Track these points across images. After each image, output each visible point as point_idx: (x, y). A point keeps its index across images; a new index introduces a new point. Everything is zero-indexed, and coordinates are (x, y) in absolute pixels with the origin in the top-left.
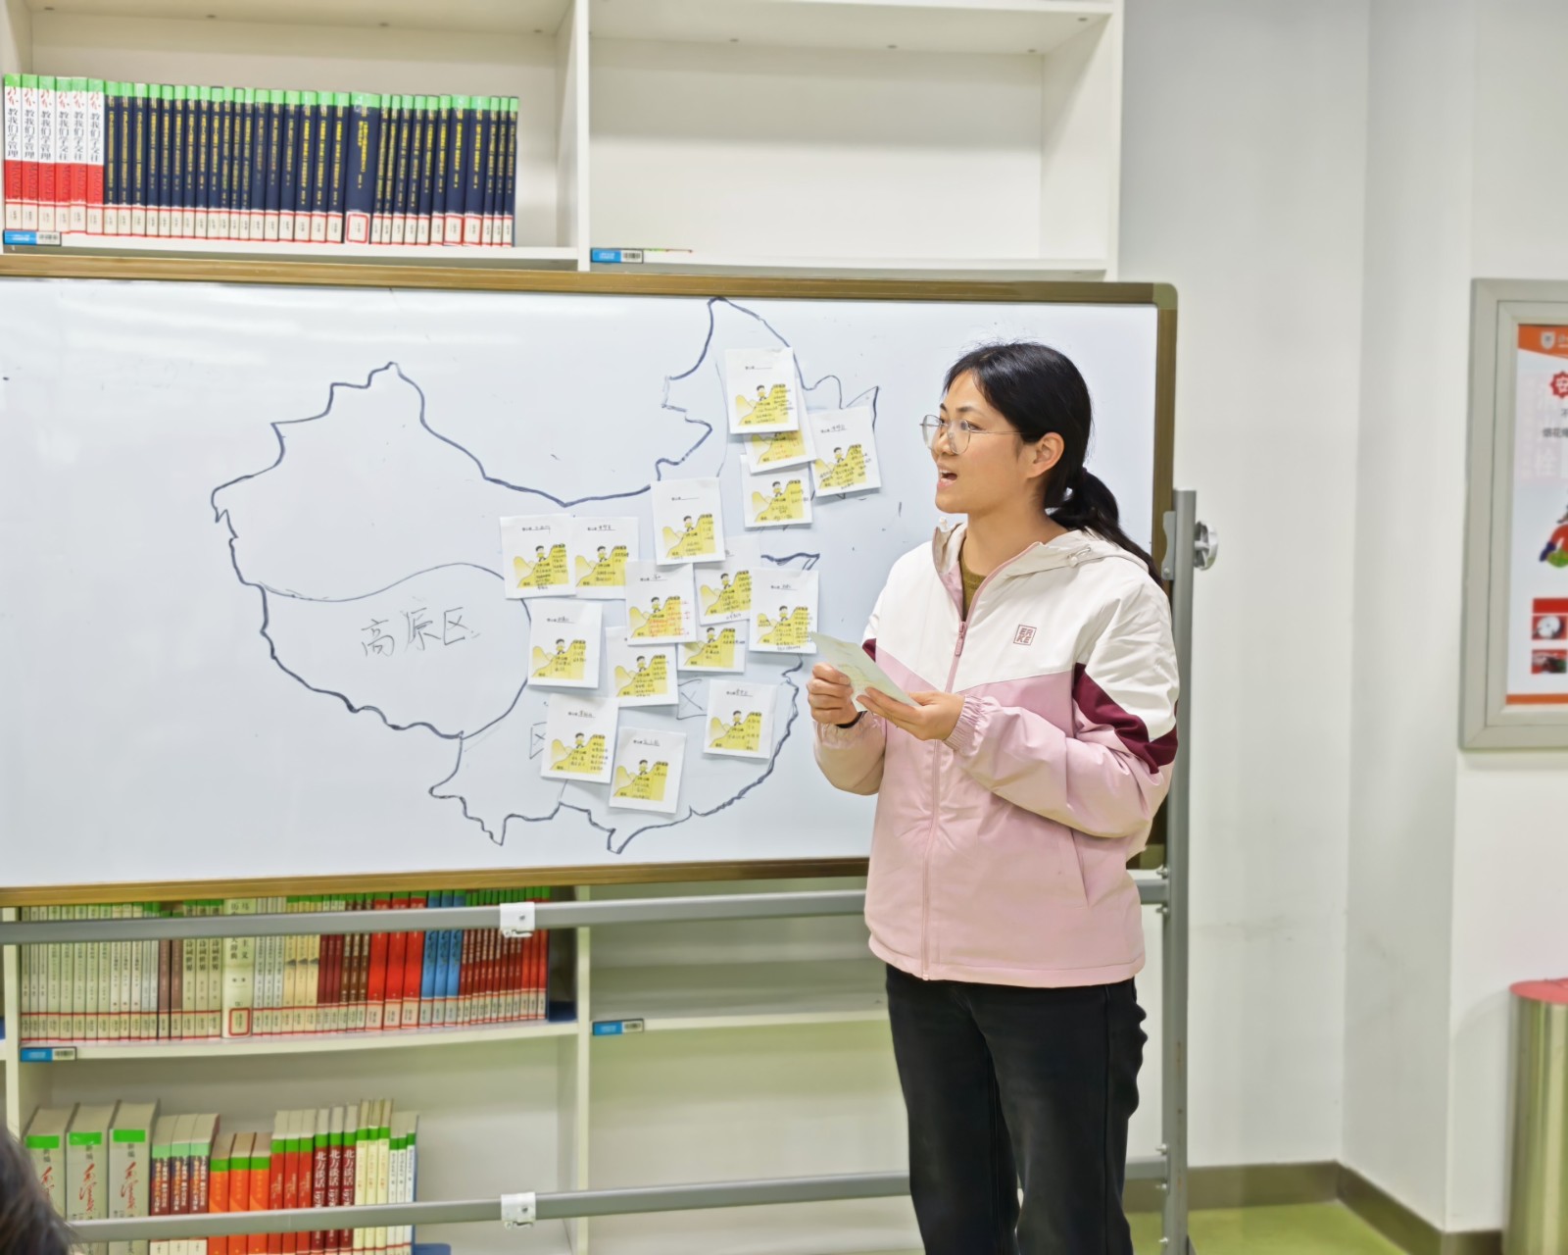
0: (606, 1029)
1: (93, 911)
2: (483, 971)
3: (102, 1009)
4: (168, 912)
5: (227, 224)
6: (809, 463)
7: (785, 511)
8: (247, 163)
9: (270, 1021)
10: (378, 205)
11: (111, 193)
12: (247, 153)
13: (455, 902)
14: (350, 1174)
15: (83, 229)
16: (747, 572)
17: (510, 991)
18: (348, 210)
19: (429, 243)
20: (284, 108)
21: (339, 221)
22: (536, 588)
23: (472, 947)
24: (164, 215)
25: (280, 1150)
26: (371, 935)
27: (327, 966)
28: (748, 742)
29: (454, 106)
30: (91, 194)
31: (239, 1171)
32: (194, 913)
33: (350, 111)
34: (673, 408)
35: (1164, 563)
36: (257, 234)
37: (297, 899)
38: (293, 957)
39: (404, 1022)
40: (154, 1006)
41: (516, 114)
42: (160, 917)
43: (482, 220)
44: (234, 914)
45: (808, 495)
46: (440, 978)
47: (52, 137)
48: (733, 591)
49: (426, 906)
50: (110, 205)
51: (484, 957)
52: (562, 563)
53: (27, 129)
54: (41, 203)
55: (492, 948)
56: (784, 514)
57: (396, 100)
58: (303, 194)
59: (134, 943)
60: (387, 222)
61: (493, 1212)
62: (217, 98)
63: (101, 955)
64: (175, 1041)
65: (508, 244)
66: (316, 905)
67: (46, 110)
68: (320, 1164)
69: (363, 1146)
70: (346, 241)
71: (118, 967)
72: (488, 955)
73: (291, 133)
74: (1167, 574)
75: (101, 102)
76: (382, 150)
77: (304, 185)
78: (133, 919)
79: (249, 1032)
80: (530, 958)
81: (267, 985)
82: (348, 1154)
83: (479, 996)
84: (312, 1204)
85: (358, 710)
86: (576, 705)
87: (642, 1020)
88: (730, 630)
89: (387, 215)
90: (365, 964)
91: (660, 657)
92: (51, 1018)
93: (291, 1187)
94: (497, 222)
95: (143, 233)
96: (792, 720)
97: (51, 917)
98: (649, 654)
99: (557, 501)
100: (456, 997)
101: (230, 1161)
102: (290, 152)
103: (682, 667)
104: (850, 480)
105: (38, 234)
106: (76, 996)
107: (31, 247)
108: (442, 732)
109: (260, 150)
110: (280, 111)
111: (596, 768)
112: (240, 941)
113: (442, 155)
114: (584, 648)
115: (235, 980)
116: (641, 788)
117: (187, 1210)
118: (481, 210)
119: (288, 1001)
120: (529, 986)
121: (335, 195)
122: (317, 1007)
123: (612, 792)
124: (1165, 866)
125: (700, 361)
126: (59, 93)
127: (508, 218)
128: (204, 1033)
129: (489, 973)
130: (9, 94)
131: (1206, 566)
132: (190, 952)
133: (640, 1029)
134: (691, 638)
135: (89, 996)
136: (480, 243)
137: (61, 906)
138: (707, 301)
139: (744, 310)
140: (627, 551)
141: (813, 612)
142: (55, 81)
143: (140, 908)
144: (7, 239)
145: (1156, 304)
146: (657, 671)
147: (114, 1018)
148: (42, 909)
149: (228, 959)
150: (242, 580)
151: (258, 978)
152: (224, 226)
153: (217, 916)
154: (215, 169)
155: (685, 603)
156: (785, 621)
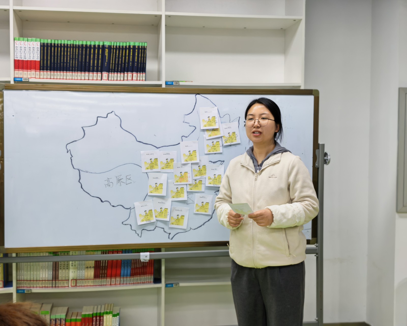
0: (169, 286)
1: (36, 254)
2: (137, 270)
3: (38, 279)
4: (55, 254)
6: (222, 137)
7: (215, 149)
8: (77, 60)
9: (81, 282)
10: (111, 70)
11: (42, 68)
12: (77, 57)
13: (130, 252)
14: (102, 323)
15: (34, 77)
17: (144, 275)
18: (103, 71)
19: (124, 80)
20: (86, 45)
21: (100, 75)
22: (150, 170)
23: (134, 263)
24: (55, 73)
25: (84, 317)
26: (108, 261)
27: (96, 269)
29: (130, 44)
30: (37, 68)
31: (73, 322)
32: (62, 255)
33: (103, 46)
34: (186, 122)
35: (316, 163)
37: (89, 251)
38: (87, 266)
39: (116, 283)
40: (51, 279)
41: (146, 47)
42: (53, 256)
43: (137, 74)
44: (72, 255)
45: (221, 145)
46: (126, 272)
47: (27, 53)
48: (202, 170)
49: (122, 253)
50: (42, 71)
51: (137, 266)
52: (157, 163)
53: (20, 52)
54: (24, 70)
55: (139, 264)
57: (115, 43)
58: (91, 68)
59: (46, 263)
60: (113, 75)
62: (69, 43)
63: (38, 265)
65: (144, 80)
66: (93, 253)
67: (25, 46)
68: (94, 320)
69: (105, 316)
70: (102, 80)
71: (42, 268)
72: (138, 266)
73: (88, 52)
74: (317, 166)
75: (39, 44)
76: (112, 56)
77: (91, 65)
78: (46, 256)
79: (76, 286)
80: (149, 267)
81: (81, 273)
82: (102, 318)
83: (136, 277)
85: (104, 202)
86: (160, 200)
87: (178, 283)
88: (201, 181)
89: (113, 73)
90: (106, 268)
91: (182, 188)
92: (25, 282)
94: (141, 75)
95: (50, 78)
97: (25, 256)
98: (179, 187)
99: (156, 147)
100: (130, 277)
101: (71, 320)
102: (88, 57)
103: (188, 191)
104: (233, 141)
105: (23, 78)
107: (21, 82)
108: (126, 207)
109: (80, 56)
111: (166, 217)
112: (74, 262)
113: (127, 58)
114: (163, 185)
115: (72, 272)
116: (177, 222)
118: (137, 72)
119: (86, 277)
120: (149, 274)
121: (100, 68)
122: (93, 279)
123: (170, 224)
124: (317, 244)
125: (193, 110)
126: (28, 42)
127: (144, 74)
128: (64, 286)
129: (139, 271)
130: (16, 42)
131: (327, 164)
132: (61, 265)
133: (178, 286)
134: (191, 183)
135: (35, 276)
136: (137, 80)
137: (28, 253)
138: (195, 95)
139: (204, 97)
140: (174, 160)
142: (28, 39)
143: (48, 253)
144: (15, 79)
145: (313, 95)
146: (181, 191)
147: (41, 282)
148: (23, 253)
149: (71, 267)
150: (74, 168)
151: (78, 271)
152: (71, 76)
153: (68, 255)
154: (68, 61)
155: (189, 173)
156: (215, 178)
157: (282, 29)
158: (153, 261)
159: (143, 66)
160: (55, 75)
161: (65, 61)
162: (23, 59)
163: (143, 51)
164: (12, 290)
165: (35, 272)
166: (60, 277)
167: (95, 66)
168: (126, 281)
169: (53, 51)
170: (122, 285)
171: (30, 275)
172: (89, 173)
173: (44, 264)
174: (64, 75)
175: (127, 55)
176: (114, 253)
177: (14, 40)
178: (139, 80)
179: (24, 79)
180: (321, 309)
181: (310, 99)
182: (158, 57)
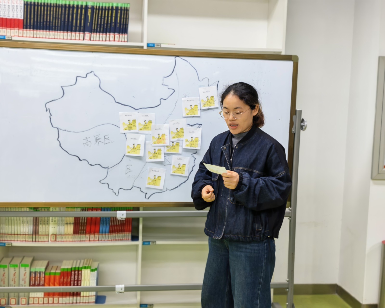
0: (146, 243)
1: (17, 209)
2: (115, 227)
3: (19, 233)
4: (36, 210)
5: (54, 35)
9: (61, 238)
10: (93, 31)
11: (25, 26)
12: (60, 17)
13: (109, 210)
14: (80, 277)
15: (17, 35)
16: (183, 128)
17: (122, 233)
18: (85, 31)
19: (106, 41)
20: (69, 5)
21: (83, 35)
22: (128, 130)
23: (113, 221)
24: (38, 32)
25: (63, 271)
27: (75, 225)
28: (182, 172)
29: (113, 5)
30: (20, 26)
31: (52, 276)
32: (42, 211)
33: (86, 6)
34: (165, 85)
35: (293, 129)
36: (62, 37)
37: (69, 208)
38: (67, 222)
39: (95, 239)
40: (32, 233)
41: (129, 8)
42: (34, 211)
43: (120, 35)
44: (52, 211)
45: (199, 108)
46: (104, 229)
47: (10, 12)
48: (179, 133)
49: (101, 211)
50: (25, 29)
51: (116, 224)
52: (135, 125)
53: (4, 9)
54: (7, 28)
56: (193, 114)
57: (98, 4)
58: (74, 28)
59: (27, 218)
60: (95, 35)
61: (113, 289)
63: (19, 220)
64: (37, 242)
65: (126, 41)
66: (73, 209)
67: (9, 4)
68: (73, 275)
69: (84, 270)
70: (84, 40)
71: (23, 223)
73: (71, 12)
74: (293, 132)
75: (23, 3)
76: (94, 17)
77: (74, 25)
78: (27, 211)
79: (55, 241)
80: (127, 225)
81: (60, 229)
82: (80, 272)
83: (114, 234)
84: (70, 285)
87: (155, 241)
88: (178, 143)
89: (95, 33)
90: (85, 224)
91: (160, 149)
92: (6, 235)
93: (65, 280)
94: (123, 36)
95: (33, 36)
96: (194, 166)
97: (6, 210)
99: (134, 108)
100: (108, 234)
101: (50, 273)
102: (71, 17)
103: (165, 152)
104: (211, 105)
105: (6, 36)
107: (4, 39)
108: (103, 167)
109: (63, 16)
112: (54, 218)
113: (110, 18)
114: (140, 146)
115: (52, 227)
116: (154, 183)
117: (39, 285)
118: (119, 33)
119: (65, 233)
120: (127, 231)
121: (82, 28)
122: (73, 235)
124: (290, 207)
125: (172, 73)
127: (126, 35)
128: (44, 240)
131: (304, 130)
132: (41, 220)
133: (155, 244)
134: (168, 144)
135: (15, 230)
136: (119, 41)
137: (9, 207)
138: (175, 57)
139: (184, 60)
140: (152, 122)
141: (200, 139)
143: (29, 209)
145: (293, 61)
146: (159, 153)
147: (21, 236)
148: (4, 208)
149: (51, 222)
150: (53, 126)
151: (58, 227)
152: (53, 35)
153: (48, 211)
154: (51, 21)
155: (167, 135)
156: (192, 141)
158: (131, 220)
159: (125, 27)
160: (38, 34)
161: (48, 20)
162: (6, 17)
163: (125, 12)
165: (16, 226)
166: (41, 232)
167: (78, 26)
168: (104, 238)
169: (36, 10)
170: (101, 241)
171: (11, 228)
172: (68, 131)
173: (25, 218)
174: (47, 34)
175: (110, 15)
176: (93, 210)
179: (7, 37)
180: (292, 271)
181: (290, 64)
182: (141, 19)
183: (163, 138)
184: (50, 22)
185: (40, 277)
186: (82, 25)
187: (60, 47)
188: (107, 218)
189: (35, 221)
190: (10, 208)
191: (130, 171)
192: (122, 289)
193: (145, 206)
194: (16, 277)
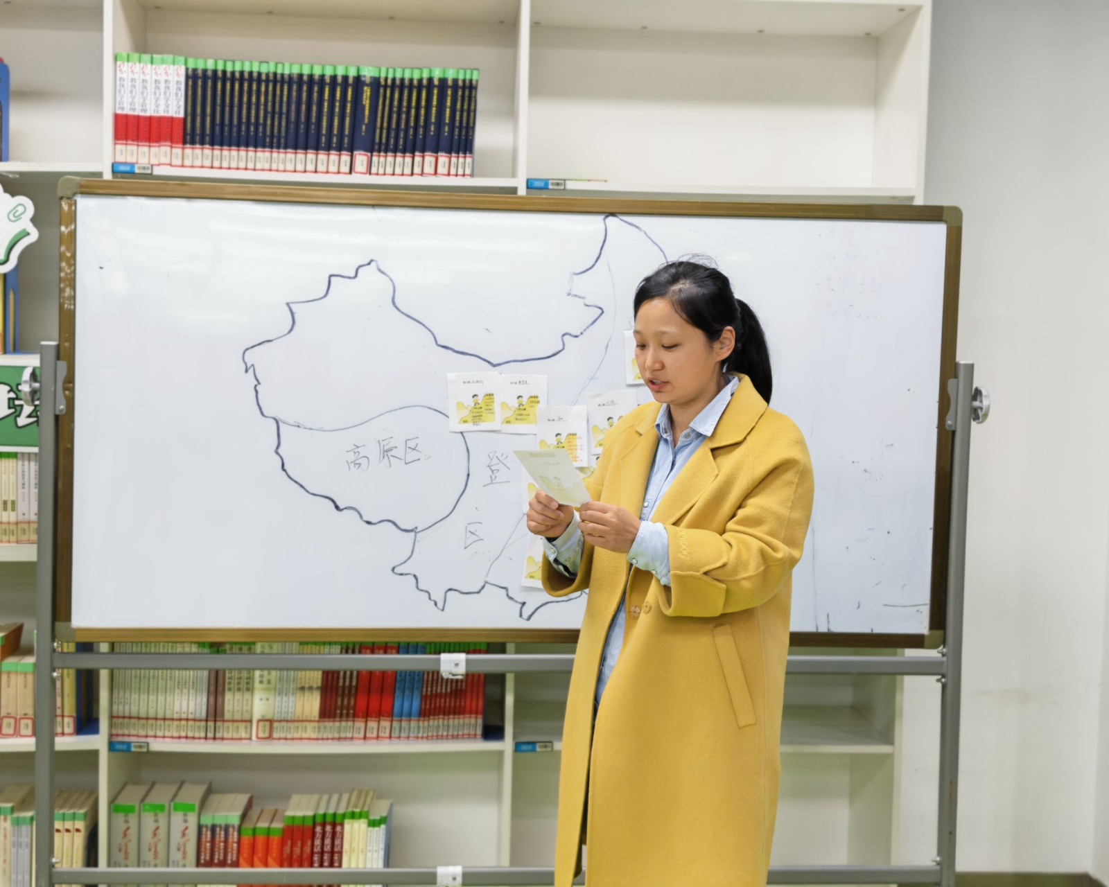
0: (525, 747)
1: (164, 646)
3: (168, 715)
4: (216, 649)
5: (269, 160)
9: (285, 729)
10: (377, 147)
11: (188, 137)
12: (284, 110)
14: (339, 843)
15: (168, 162)
17: (457, 716)
18: (356, 149)
19: (412, 174)
20: (311, 77)
21: (348, 159)
22: (472, 424)
23: (430, 683)
24: (226, 153)
25: (290, 823)
27: (326, 694)
29: (433, 75)
30: (175, 137)
31: (261, 837)
32: (234, 651)
33: (358, 79)
34: (576, 296)
35: (948, 417)
36: (290, 167)
37: (307, 643)
38: (303, 684)
39: (381, 734)
40: (204, 715)
41: (477, 81)
42: (210, 653)
43: (450, 158)
44: (262, 653)
46: (406, 705)
47: (149, 97)
49: (398, 652)
50: (188, 146)
51: (439, 691)
52: (491, 407)
53: (131, 92)
54: (140, 144)
57: (391, 72)
58: (323, 139)
59: (192, 671)
60: (382, 159)
61: (431, 878)
62: (264, 69)
63: (168, 678)
64: (218, 741)
65: (468, 175)
66: (319, 648)
67: (144, 78)
68: (318, 835)
69: (349, 823)
70: (353, 173)
71: (180, 686)
73: (315, 95)
74: (950, 426)
75: (183, 72)
76: (380, 107)
77: (324, 132)
78: (190, 654)
79: (270, 737)
80: (472, 694)
81: (284, 704)
82: (338, 829)
83: (434, 719)
84: (311, 865)
85: (343, 509)
87: (551, 742)
89: (382, 154)
90: (353, 691)
92: (133, 721)
93: (297, 850)
94: (461, 160)
95: (210, 165)
97: (134, 650)
99: (489, 362)
100: (417, 718)
101: (254, 830)
102: (314, 108)
105: (136, 166)
106: (150, 706)
107: (132, 174)
108: (402, 527)
109: (293, 107)
110: (308, 79)
112: (265, 673)
113: (423, 112)
115: (261, 699)
117: (223, 864)
118: (450, 153)
119: (298, 713)
120: (471, 713)
121: (346, 140)
122: (319, 721)
124: (944, 647)
125: (596, 261)
126: (154, 66)
127: (470, 157)
128: (239, 736)
129: (441, 702)
131: (981, 420)
132: (231, 678)
133: (549, 749)
134: (584, 464)
135: (159, 707)
136: (449, 174)
137: (141, 643)
138: (603, 217)
139: (630, 224)
140: (539, 399)
142: (152, 58)
143: (196, 646)
144: (115, 169)
145: (946, 222)
147: (176, 723)
148: (128, 644)
149: (257, 685)
150: (262, 414)
151: (278, 698)
152: (267, 162)
153: (250, 654)
154: (261, 121)
155: (580, 438)
157: (868, 34)
158: (482, 679)
159: (467, 135)
160: (223, 158)
161: (253, 120)
162: (138, 112)
163: (467, 92)
164: (97, 742)
165: (162, 695)
166: (229, 711)
167: (334, 135)
168: (407, 731)
169: (219, 92)
170: (397, 741)
171: (146, 702)
172: (305, 428)
173: (186, 674)
174: (249, 159)
175: (423, 103)
176: (377, 651)
177: (116, 59)
178: (453, 175)
179: (139, 168)
180: (950, 833)
181: (937, 233)
182: (511, 113)
183: (569, 444)
184: (257, 124)
185: (226, 841)
186: (347, 132)
187: (283, 195)
188: (414, 672)
189: (213, 681)
190: (144, 644)
191: (478, 538)
192: (454, 879)
193: (518, 641)
194: (159, 840)
